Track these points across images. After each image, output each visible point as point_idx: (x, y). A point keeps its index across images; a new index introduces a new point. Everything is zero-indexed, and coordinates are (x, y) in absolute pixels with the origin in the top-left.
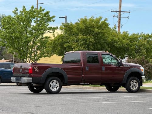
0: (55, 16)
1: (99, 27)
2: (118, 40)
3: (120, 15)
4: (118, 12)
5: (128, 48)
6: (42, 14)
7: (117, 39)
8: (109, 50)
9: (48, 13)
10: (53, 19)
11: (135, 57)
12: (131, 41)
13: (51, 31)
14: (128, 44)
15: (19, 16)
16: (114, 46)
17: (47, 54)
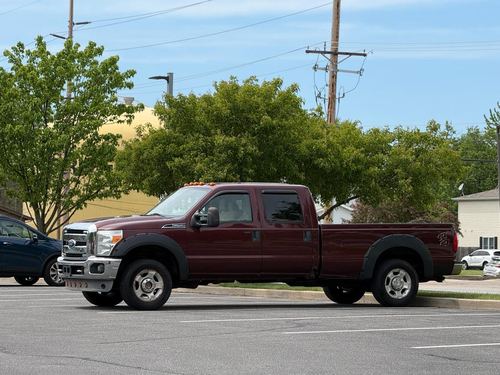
0: (135, 72)
1: (273, 111)
2: (330, 150)
3: (335, 63)
4: (328, 53)
5: (358, 172)
6: (96, 63)
7: (324, 146)
8: (303, 178)
9: (113, 61)
10: (128, 81)
11: (378, 201)
12: (366, 152)
13: (122, 117)
14: (357, 161)
15: (24, 69)
16: (316, 167)
17: (108, 188)
